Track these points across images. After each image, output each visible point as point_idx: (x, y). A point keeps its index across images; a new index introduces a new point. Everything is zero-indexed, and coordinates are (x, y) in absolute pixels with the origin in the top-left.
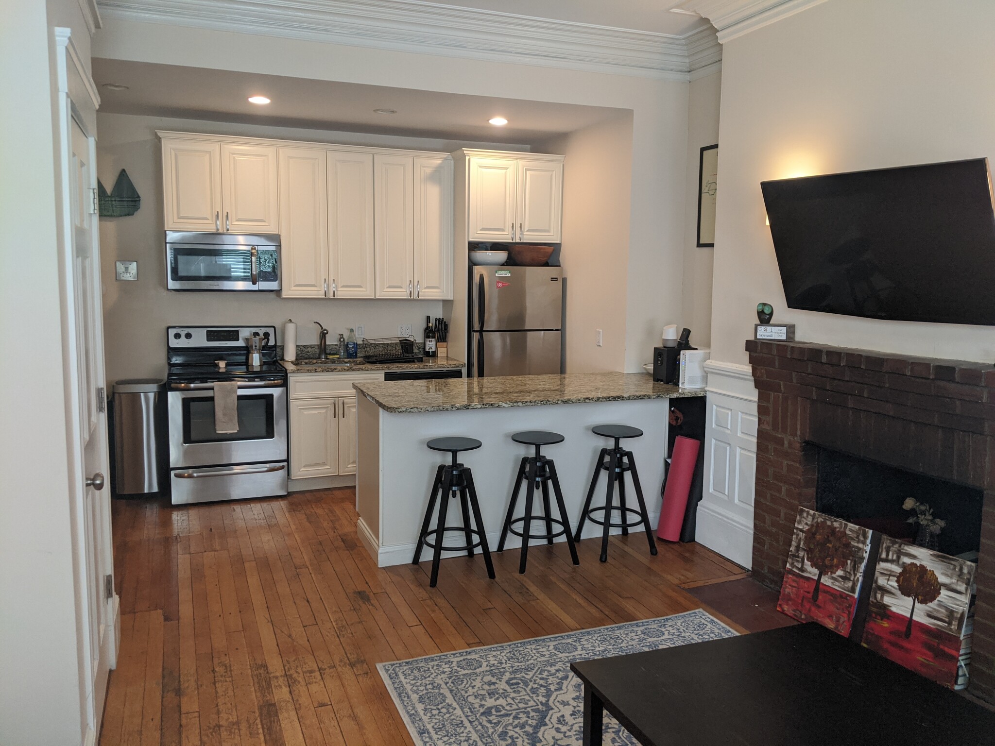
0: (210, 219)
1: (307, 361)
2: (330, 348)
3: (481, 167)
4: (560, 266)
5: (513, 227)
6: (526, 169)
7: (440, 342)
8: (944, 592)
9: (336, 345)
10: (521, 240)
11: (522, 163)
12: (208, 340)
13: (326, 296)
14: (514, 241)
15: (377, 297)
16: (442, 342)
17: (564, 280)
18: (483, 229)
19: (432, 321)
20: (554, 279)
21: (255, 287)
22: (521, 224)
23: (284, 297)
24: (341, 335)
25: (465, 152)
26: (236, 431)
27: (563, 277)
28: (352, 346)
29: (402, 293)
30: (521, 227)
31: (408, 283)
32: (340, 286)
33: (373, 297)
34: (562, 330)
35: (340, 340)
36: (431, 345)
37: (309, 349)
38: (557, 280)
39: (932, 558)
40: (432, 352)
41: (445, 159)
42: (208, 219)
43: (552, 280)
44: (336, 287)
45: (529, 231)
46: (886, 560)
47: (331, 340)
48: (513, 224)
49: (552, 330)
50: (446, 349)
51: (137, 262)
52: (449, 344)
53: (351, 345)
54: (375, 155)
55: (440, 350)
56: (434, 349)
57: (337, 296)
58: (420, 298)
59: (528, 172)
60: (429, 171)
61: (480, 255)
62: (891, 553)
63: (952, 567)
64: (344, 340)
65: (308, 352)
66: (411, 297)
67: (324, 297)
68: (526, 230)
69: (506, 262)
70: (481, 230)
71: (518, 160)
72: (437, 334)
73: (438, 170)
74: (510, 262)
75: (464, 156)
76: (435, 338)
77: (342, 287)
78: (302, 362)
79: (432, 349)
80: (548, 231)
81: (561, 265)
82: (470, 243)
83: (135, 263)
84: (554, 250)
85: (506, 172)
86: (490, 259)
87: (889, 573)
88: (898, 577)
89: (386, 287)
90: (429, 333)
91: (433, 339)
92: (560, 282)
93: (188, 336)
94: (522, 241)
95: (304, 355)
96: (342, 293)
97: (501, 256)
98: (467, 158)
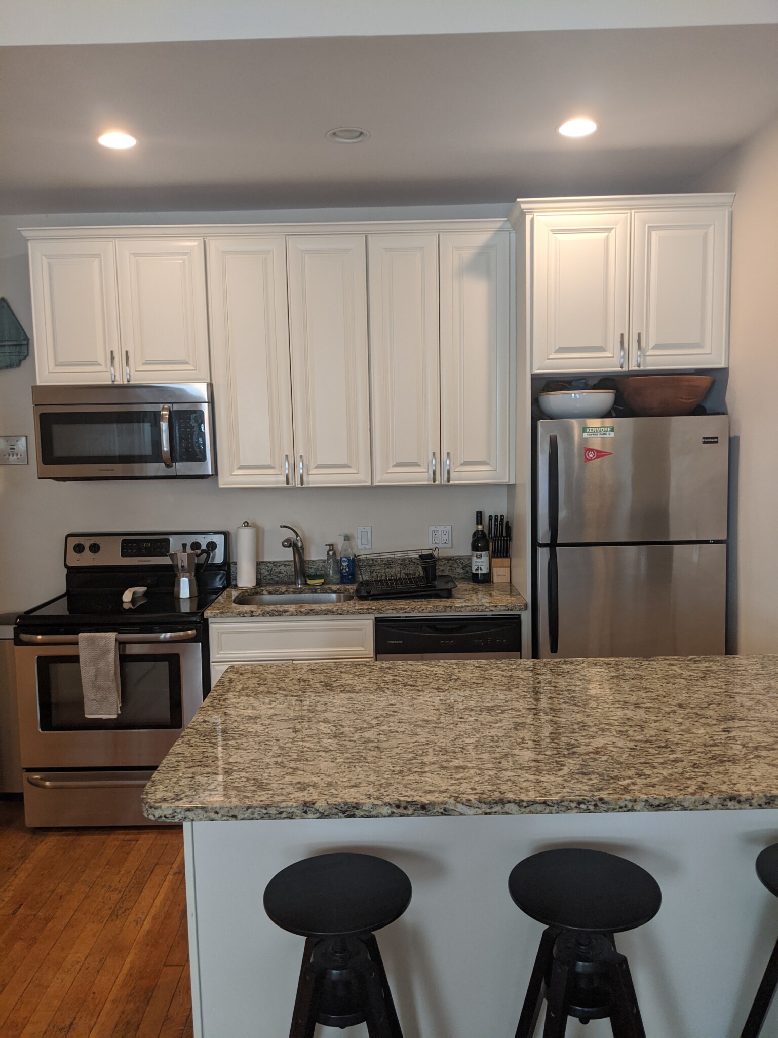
0: (103, 363)
1: (271, 589)
2: (315, 567)
3: (555, 231)
4: (727, 414)
5: (622, 342)
6: (648, 226)
7: (498, 557)
9: (324, 561)
10: (639, 366)
11: (639, 217)
12: (123, 555)
13: (288, 484)
14: (625, 369)
15: (376, 483)
16: (501, 557)
17: (733, 444)
18: (561, 350)
19: (486, 520)
20: (711, 441)
21: (171, 472)
22: (639, 335)
23: (221, 486)
24: (329, 545)
25: (523, 206)
26: (115, 716)
27: (732, 435)
28: (346, 564)
29: (420, 476)
30: (639, 341)
31: (431, 454)
32: (313, 467)
33: (369, 484)
34: (729, 543)
35: (328, 554)
36: (481, 563)
37: (282, 567)
38: (717, 443)
40: (482, 574)
41: (500, 230)
42: (99, 365)
43: (704, 443)
44: (306, 467)
45: (656, 347)
47: (316, 554)
48: (622, 335)
49: (707, 542)
50: (509, 569)
51: (27, 437)
52: (513, 560)
53: (345, 561)
54: (370, 236)
55: (496, 571)
56: (485, 570)
57: (308, 483)
58: (451, 482)
59: (654, 233)
60: (467, 255)
61: (555, 400)
64: (334, 554)
65: (280, 573)
66: (434, 481)
67: (285, 485)
68: (651, 345)
69: (613, 408)
70: (557, 352)
71: (633, 211)
72: (491, 544)
73: (485, 252)
74: (619, 409)
75: (523, 214)
76: (487, 550)
77: (316, 467)
78: (262, 591)
79: (481, 569)
80: (699, 345)
81: (729, 413)
82: (535, 378)
83: (24, 439)
84: (713, 383)
85: (608, 237)
86: (578, 405)
89: (391, 466)
90: (479, 542)
91: (483, 553)
92: (723, 446)
93: (95, 548)
94: (642, 368)
95: (273, 577)
96: (316, 479)
97: (603, 398)
98: (528, 218)
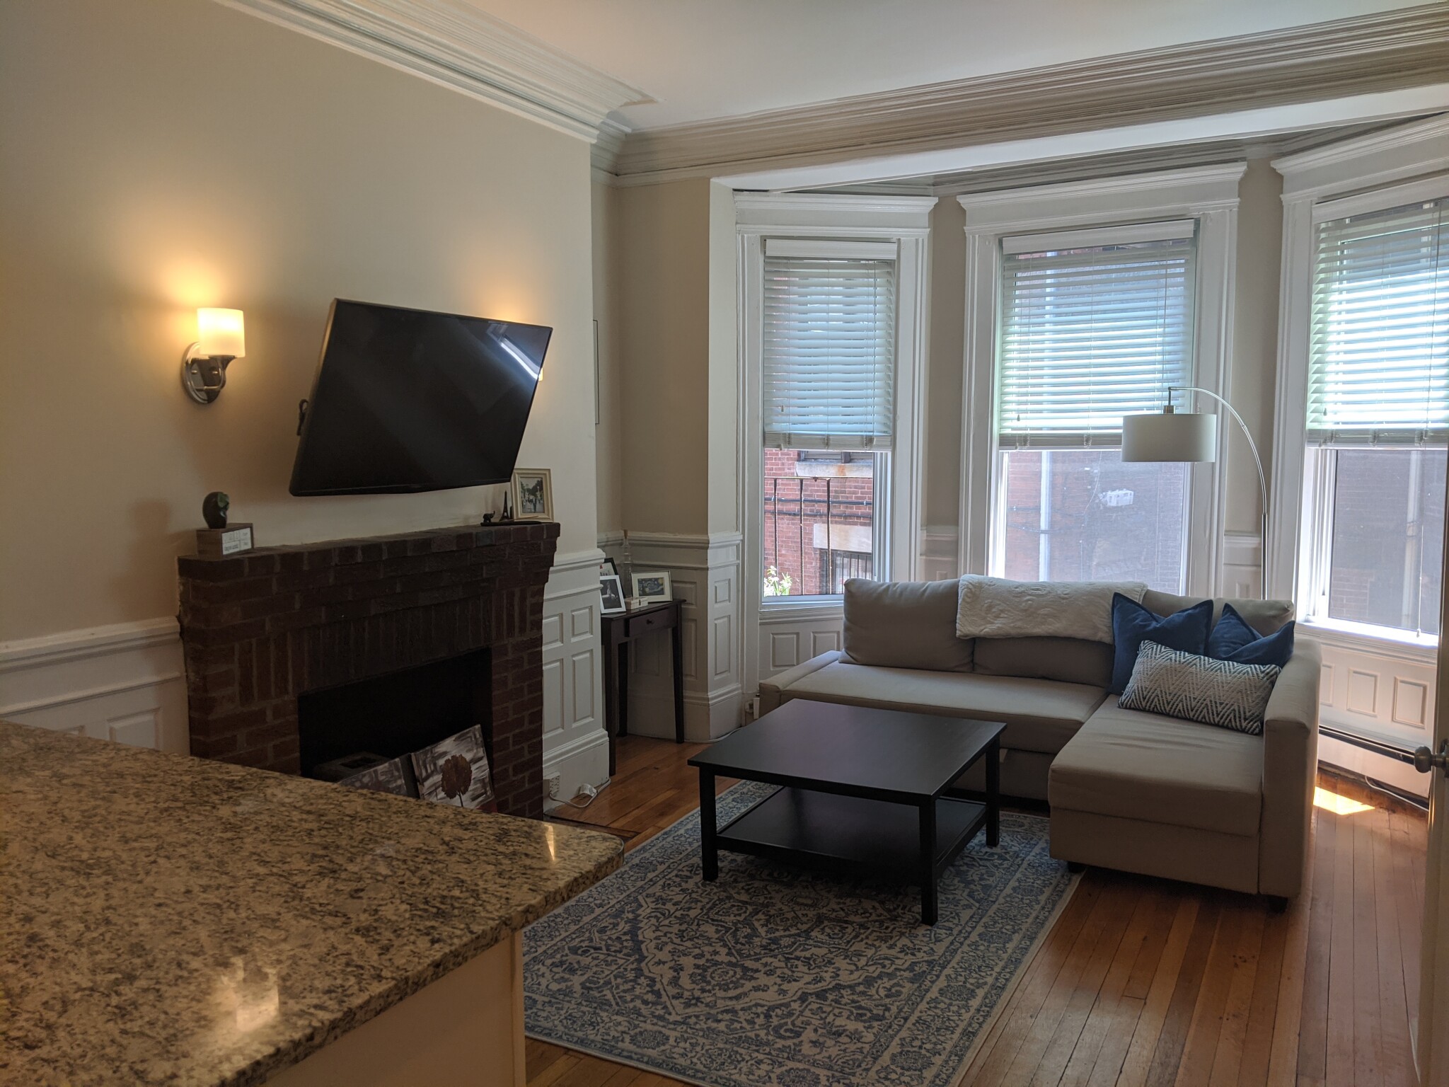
8: (473, 768)
39: (457, 742)
46: (428, 777)
62: (428, 766)
63: (469, 739)
87: (434, 788)
88: (442, 786)
